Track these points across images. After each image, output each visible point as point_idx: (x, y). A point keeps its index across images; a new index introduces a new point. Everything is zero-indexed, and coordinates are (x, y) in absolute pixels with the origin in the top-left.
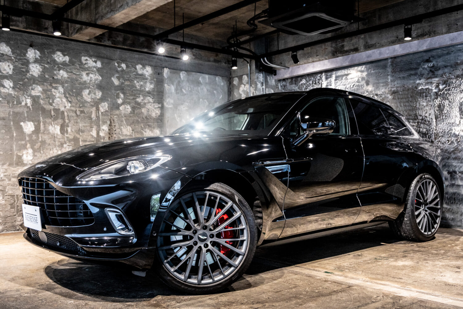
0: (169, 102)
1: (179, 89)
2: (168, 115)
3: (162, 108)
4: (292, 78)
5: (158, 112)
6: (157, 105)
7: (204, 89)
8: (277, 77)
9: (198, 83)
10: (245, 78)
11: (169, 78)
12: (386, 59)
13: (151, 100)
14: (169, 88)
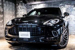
0: (5, 8)
1: (6, 5)
2: (4, 11)
3: (3, 9)
4: (30, 5)
5: (2, 10)
6: (2, 9)
7: (11, 6)
8: (26, 4)
9: (10, 4)
10: (20, 4)
11: (4, 2)
12: (52, 3)
13: (1, 7)
14: (5, 5)
